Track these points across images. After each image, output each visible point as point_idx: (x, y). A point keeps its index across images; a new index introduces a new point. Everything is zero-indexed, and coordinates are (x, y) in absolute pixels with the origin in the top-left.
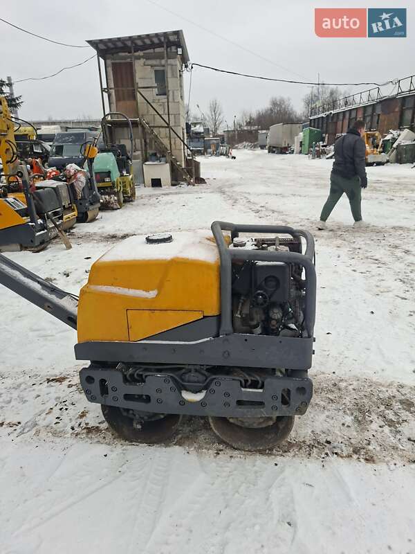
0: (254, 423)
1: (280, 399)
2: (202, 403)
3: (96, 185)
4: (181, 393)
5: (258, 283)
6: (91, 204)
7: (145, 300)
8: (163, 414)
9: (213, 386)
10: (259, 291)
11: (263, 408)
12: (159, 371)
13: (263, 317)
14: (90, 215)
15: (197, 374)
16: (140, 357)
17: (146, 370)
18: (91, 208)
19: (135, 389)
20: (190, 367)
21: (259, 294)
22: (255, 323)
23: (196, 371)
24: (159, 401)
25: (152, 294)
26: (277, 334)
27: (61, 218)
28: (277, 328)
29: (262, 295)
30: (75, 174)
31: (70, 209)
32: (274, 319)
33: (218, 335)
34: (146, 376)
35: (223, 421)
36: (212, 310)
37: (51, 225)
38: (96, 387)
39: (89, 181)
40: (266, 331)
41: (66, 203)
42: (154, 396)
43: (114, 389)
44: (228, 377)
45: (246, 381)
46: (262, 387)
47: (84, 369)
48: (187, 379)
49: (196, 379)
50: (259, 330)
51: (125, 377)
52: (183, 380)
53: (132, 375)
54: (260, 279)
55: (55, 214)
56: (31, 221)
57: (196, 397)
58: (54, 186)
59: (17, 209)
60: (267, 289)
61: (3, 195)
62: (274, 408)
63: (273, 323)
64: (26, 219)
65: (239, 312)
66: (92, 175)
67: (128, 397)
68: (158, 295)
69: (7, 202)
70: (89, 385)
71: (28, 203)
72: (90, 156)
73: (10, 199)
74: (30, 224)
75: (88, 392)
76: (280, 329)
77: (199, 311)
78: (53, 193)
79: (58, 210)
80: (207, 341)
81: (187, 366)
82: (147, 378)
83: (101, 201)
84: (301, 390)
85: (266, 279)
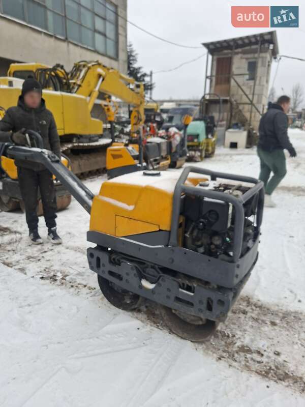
0: (188, 318)
1: (205, 305)
2: (153, 291)
3: (186, 144)
4: (141, 280)
5: (203, 214)
6: (181, 156)
7: (126, 211)
8: (132, 293)
9: (160, 281)
10: (202, 220)
11: (192, 307)
12: (131, 261)
13: (209, 242)
14: (178, 164)
15: (153, 270)
17: (124, 258)
18: (180, 159)
19: (115, 269)
20: (148, 263)
21: (201, 222)
22: (199, 243)
23: (152, 267)
24: (127, 281)
25: (131, 208)
26: (217, 257)
27: (158, 164)
28: (217, 252)
29: (202, 222)
30: (174, 135)
31: (166, 158)
32: (214, 244)
33: (167, 245)
34: (122, 262)
35: (169, 310)
36: (165, 226)
38: (94, 260)
40: (210, 253)
41: (164, 154)
42: (125, 276)
43: (104, 265)
44: (171, 278)
45: (183, 284)
46: (193, 292)
47: (90, 248)
48: (147, 271)
49: (152, 273)
50: (202, 250)
51: (110, 258)
52: (144, 271)
53: (114, 259)
54: (205, 211)
55: (155, 160)
56: (140, 164)
57: (150, 286)
58: (159, 142)
59: (133, 154)
60: (210, 219)
61: (126, 145)
62: (200, 310)
63: (213, 247)
64: (136, 162)
65: (188, 233)
66: (185, 137)
67: (111, 273)
68: (134, 209)
69: (127, 149)
70: (90, 259)
71: (140, 151)
72: (186, 123)
73: (130, 147)
74: (138, 165)
75: (90, 263)
76: (218, 254)
77: (157, 225)
78: (157, 146)
79: (158, 158)
80: (160, 248)
81: (146, 262)
82: (122, 264)
83: (188, 155)
84: (221, 302)
85: (210, 212)
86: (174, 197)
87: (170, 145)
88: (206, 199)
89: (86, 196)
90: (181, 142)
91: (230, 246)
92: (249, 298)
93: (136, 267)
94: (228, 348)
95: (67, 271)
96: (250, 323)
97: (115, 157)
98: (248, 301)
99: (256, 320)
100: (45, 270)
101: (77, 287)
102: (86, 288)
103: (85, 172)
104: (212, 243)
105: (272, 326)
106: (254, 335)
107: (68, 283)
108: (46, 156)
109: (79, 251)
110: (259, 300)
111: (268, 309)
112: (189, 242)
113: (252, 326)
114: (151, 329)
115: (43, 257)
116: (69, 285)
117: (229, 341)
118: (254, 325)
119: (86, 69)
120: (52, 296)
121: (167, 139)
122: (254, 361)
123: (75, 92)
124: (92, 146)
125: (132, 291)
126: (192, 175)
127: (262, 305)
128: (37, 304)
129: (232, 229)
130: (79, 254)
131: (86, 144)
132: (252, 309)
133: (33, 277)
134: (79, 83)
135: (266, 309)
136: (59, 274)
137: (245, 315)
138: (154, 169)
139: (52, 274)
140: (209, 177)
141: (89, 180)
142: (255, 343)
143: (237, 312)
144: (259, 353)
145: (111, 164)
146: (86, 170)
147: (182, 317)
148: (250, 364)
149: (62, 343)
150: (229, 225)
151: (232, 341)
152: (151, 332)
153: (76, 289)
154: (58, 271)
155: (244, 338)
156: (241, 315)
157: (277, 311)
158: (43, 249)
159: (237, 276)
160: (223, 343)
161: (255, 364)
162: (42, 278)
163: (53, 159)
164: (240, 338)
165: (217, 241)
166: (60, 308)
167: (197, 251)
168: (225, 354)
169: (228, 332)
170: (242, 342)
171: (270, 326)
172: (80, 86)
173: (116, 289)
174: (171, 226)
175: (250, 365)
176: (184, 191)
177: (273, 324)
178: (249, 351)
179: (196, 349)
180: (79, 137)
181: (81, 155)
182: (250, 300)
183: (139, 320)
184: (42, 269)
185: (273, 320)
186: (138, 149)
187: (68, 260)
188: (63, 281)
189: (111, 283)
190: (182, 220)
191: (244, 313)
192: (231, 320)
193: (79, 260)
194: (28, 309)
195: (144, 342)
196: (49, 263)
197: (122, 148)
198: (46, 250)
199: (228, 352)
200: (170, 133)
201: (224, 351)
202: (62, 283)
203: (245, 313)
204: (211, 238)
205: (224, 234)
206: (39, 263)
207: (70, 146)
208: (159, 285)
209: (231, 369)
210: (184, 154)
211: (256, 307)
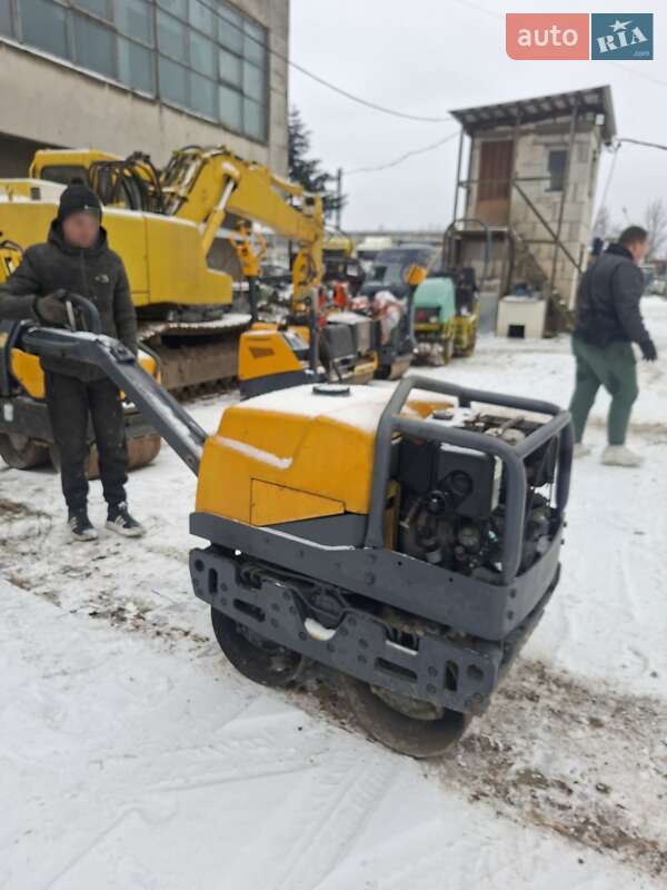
1: (441, 676)
2: (329, 645)
3: (413, 326)
4: (303, 620)
5: (440, 478)
6: (400, 353)
7: (275, 470)
8: (285, 647)
9: (345, 623)
10: (437, 492)
11: (414, 682)
12: (283, 579)
13: (452, 539)
14: (395, 370)
15: (331, 599)
16: (262, 552)
17: (268, 573)
18: (398, 359)
19: (248, 596)
20: (320, 584)
21: (434, 496)
22: (431, 542)
23: (329, 593)
24: (274, 622)
25: (285, 463)
26: (468, 573)
27: (351, 369)
28: (468, 562)
29: (439, 498)
30: (386, 308)
31: (368, 358)
32: (462, 545)
33: (362, 546)
34: (265, 581)
35: (362, 686)
36: (358, 505)
37: (335, 378)
38: (204, 577)
39: (405, 319)
40: (453, 563)
41: (363, 348)
42: (269, 612)
43: (225, 588)
44: (369, 616)
45: (395, 631)
46: (416, 649)
47: (197, 550)
48: (318, 602)
49: (329, 606)
50: (436, 556)
51: (238, 572)
52: (312, 602)
53: (247, 574)
54: (443, 471)
55: (345, 362)
56: (310, 369)
57: (324, 634)
58: (352, 322)
59: (296, 348)
60: (455, 491)
61: (283, 328)
62: (430, 688)
63: (459, 550)
64: (304, 365)
65: (408, 520)
66: (409, 311)
67: (240, 604)
68: (291, 466)
69: (285, 337)
70: (197, 573)
71: (312, 342)
72: (413, 282)
73: (291, 333)
74: (308, 372)
75: (195, 582)
76: (471, 565)
77: (339, 501)
78: (348, 330)
79: (351, 357)
80: (346, 551)
81: (315, 582)
82: (264, 584)
83: (416, 351)
84: (475, 671)
85: (454, 474)
86: (377, 441)
87: (376, 329)
88: (446, 447)
89: (191, 436)
90: (401, 321)
91: (496, 550)
92: (543, 667)
93: (294, 593)
94: (495, 775)
95: (148, 600)
96: (545, 721)
97: (258, 353)
98: (540, 671)
99: (558, 714)
100: (100, 597)
101: (168, 634)
102: (189, 637)
103: (192, 386)
104: (458, 543)
105: (593, 729)
106: (553, 748)
107: (149, 625)
108: (107, 350)
109: (176, 558)
110: (565, 672)
111: (585, 691)
112: (409, 539)
113: (549, 728)
114: (328, 731)
115: (97, 568)
116: (151, 631)
117: (498, 759)
118: (552, 726)
119: (198, 163)
120: (114, 654)
121: (370, 316)
122: (552, 804)
123: (175, 214)
124: (208, 329)
125: (286, 645)
126: (417, 395)
127: (572, 681)
128: (82, 671)
129: (500, 512)
130: (175, 564)
131: (195, 326)
132: (550, 690)
133: (74, 612)
134: (182, 193)
135: (579, 692)
136: (130, 607)
137: (533, 704)
138: (341, 381)
139: (116, 606)
140: (454, 400)
141: (202, 402)
142: (556, 765)
143: (517, 696)
144: (562, 786)
145: (249, 368)
146: (195, 381)
147: (392, 704)
148: (543, 810)
149: (134, 757)
150: (495, 503)
151: (505, 760)
152: (327, 737)
153: (166, 641)
154: (128, 600)
155: (531, 753)
156: (526, 704)
157: (604, 696)
158: (98, 551)
159: (510, 615)
160: (485, 763)
161: (553, 812)
162: (94, 614)
163: (121, 357)
164: (521, 754)
165: (469, 538)
166: (132, 679)
167: (425, 560)
168: (488, 788)
169: (495, 739)
170: (526, 762)
171: (587, 729)
172: (184, 200)
173: (250, 639)
174: (371, 504)
175: (542, 813)
176: (399, 427)
177: (596, 723)
178: (542, 782)
179: (426, 776)
180: (182, 310)
181: (185, 350)
182: (546, 670)
183: (302, 709)
184: (95, 595)
185: (594, 716)
186: (308, 337)
187: (151, 575)
188: (140, 622)
189: (241, 626)
190: (394, 491)
191: (531, 699)
192: (504, 713)
193: (174, 577)
194: (61, 681)
195: (312, 757)
196: (108, 582)
197: (274, 335)
198: (103, 553)
199: (496, 784)
200: (379, 304)
201: (486, 782)
202: (137, 627)
203: (533, 698)
204: (456, 532)
205: (484, 522)
206: (88, 582)
207: (160, 328)
208: (343, 632)
209: (501, 820)
210: (407, 349)
211: (559, 686)
